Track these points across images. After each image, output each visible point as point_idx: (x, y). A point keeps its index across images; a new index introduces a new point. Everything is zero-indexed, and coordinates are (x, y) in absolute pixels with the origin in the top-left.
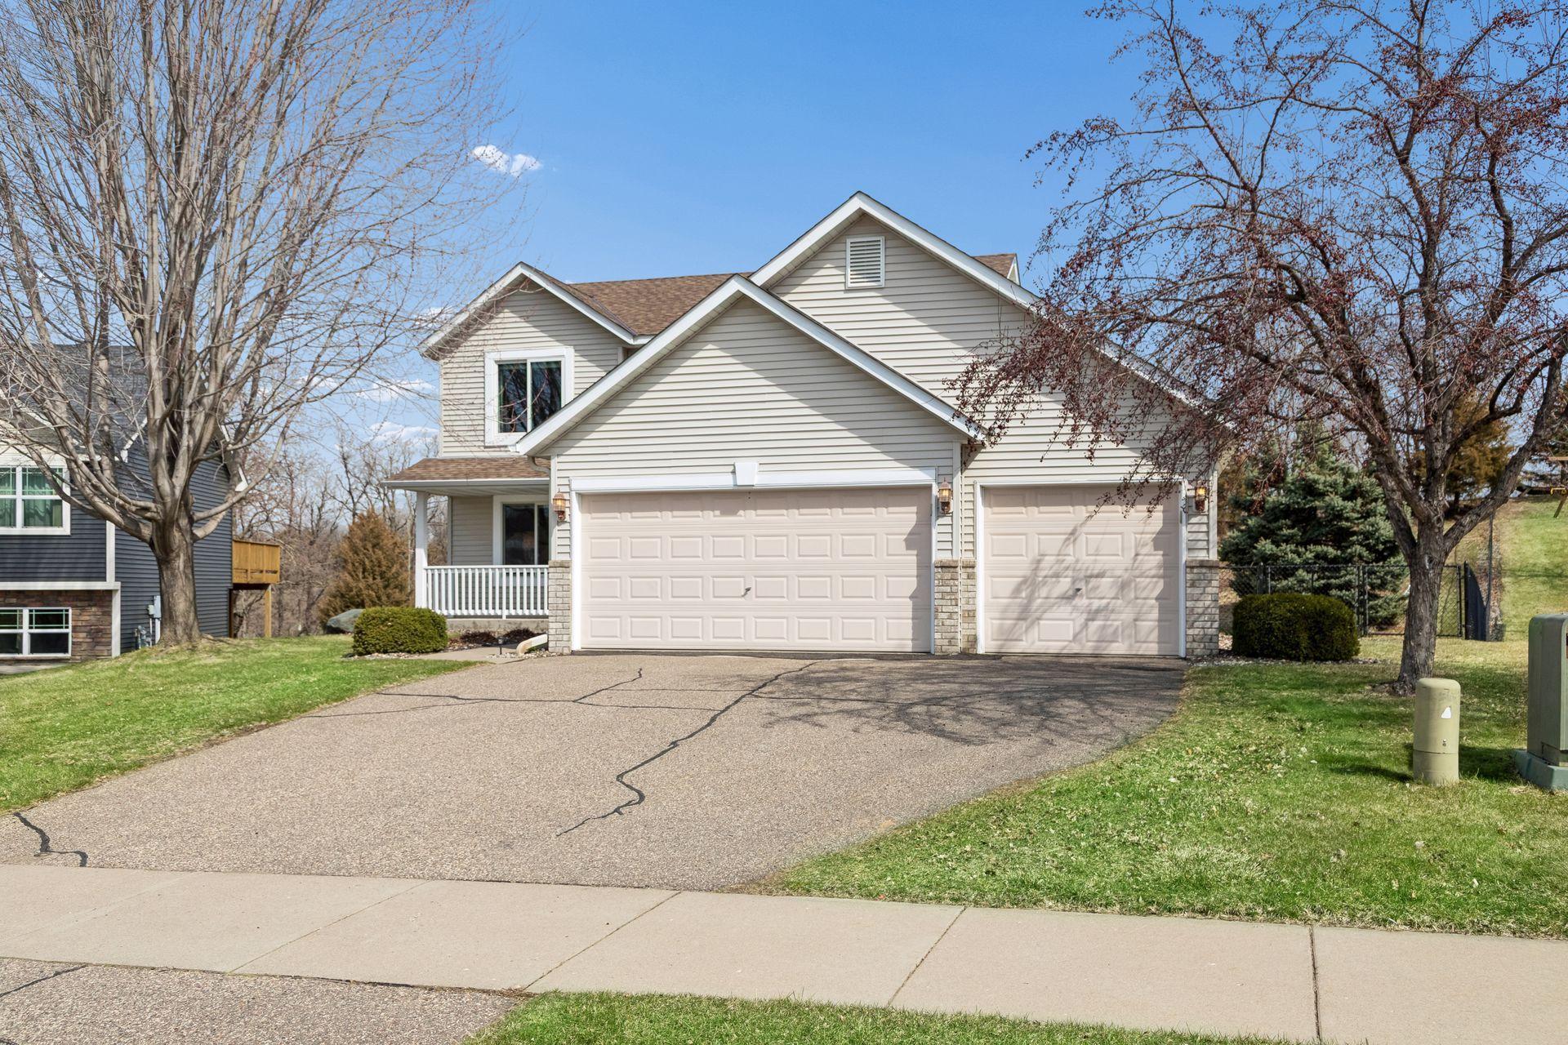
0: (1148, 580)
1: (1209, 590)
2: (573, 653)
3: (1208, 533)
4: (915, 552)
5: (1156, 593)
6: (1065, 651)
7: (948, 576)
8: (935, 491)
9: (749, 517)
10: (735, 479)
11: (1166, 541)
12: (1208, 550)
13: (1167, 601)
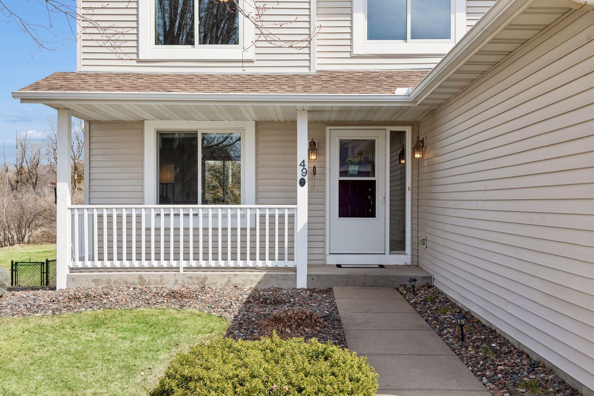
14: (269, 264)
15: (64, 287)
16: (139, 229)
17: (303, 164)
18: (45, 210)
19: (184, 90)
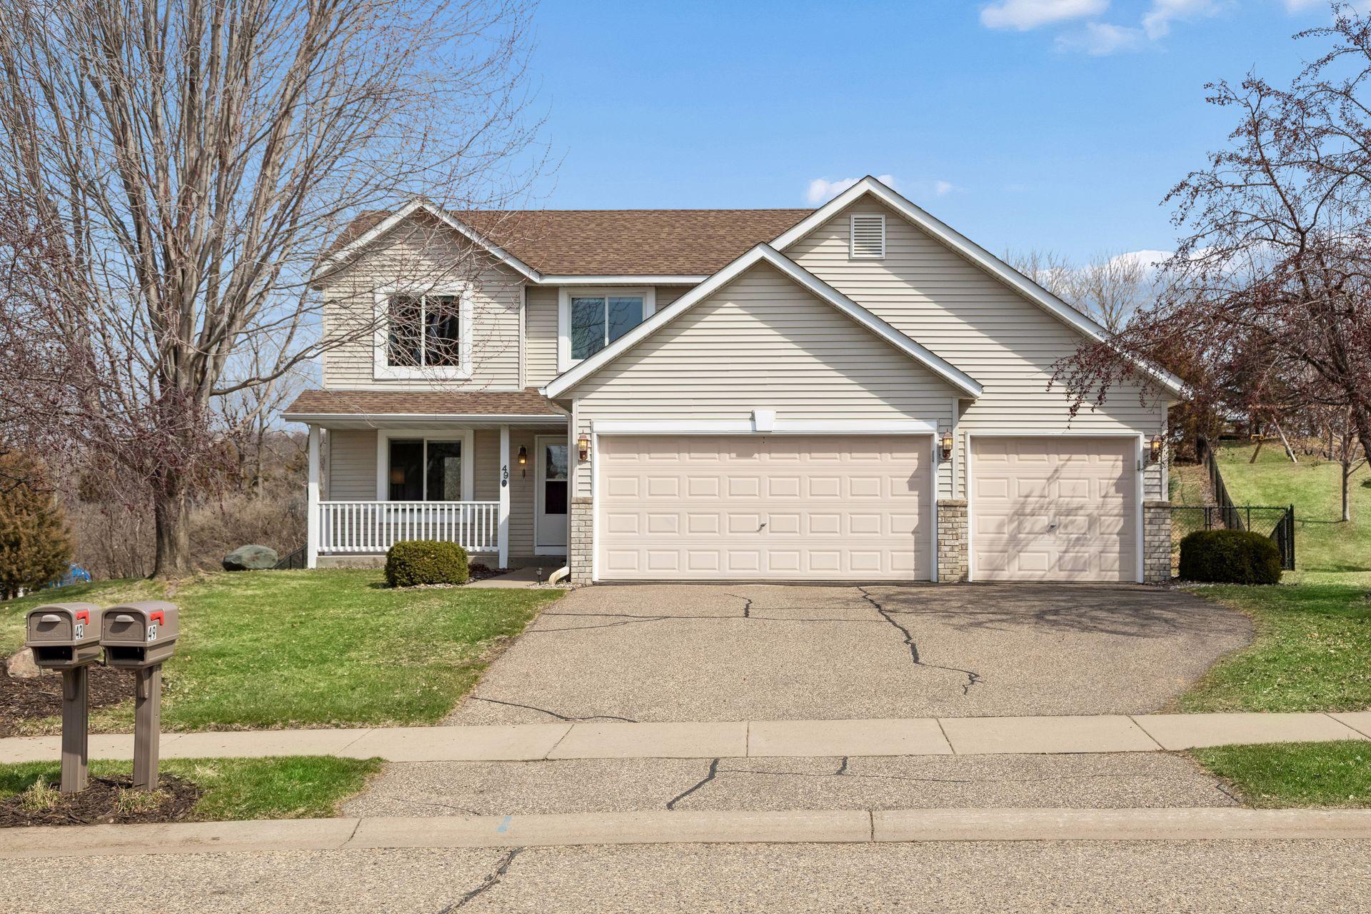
0: (1112, 518)
1: (1163, 527)
2: (594, 584)
3: (1161, 479)
4: (917, 493)
5: (1117, 530)
6: (1044, 579)
7: (950, 514)
8: (937, 440)
9: (764, 460)
10: (754, 426)
11: (1126, 485)
12: (1161, 493)
13: (1126, 536)
14: (478, 549)
15: (314, 567)
16: (374, 524)
17: (505, 469)
18: (202, 529)
19: (410, 411)
